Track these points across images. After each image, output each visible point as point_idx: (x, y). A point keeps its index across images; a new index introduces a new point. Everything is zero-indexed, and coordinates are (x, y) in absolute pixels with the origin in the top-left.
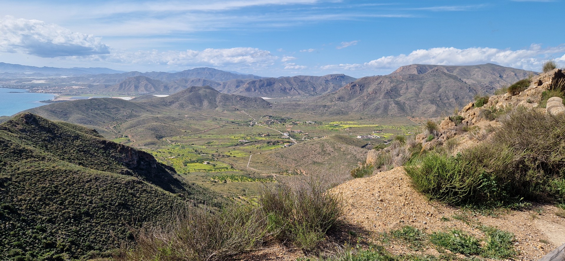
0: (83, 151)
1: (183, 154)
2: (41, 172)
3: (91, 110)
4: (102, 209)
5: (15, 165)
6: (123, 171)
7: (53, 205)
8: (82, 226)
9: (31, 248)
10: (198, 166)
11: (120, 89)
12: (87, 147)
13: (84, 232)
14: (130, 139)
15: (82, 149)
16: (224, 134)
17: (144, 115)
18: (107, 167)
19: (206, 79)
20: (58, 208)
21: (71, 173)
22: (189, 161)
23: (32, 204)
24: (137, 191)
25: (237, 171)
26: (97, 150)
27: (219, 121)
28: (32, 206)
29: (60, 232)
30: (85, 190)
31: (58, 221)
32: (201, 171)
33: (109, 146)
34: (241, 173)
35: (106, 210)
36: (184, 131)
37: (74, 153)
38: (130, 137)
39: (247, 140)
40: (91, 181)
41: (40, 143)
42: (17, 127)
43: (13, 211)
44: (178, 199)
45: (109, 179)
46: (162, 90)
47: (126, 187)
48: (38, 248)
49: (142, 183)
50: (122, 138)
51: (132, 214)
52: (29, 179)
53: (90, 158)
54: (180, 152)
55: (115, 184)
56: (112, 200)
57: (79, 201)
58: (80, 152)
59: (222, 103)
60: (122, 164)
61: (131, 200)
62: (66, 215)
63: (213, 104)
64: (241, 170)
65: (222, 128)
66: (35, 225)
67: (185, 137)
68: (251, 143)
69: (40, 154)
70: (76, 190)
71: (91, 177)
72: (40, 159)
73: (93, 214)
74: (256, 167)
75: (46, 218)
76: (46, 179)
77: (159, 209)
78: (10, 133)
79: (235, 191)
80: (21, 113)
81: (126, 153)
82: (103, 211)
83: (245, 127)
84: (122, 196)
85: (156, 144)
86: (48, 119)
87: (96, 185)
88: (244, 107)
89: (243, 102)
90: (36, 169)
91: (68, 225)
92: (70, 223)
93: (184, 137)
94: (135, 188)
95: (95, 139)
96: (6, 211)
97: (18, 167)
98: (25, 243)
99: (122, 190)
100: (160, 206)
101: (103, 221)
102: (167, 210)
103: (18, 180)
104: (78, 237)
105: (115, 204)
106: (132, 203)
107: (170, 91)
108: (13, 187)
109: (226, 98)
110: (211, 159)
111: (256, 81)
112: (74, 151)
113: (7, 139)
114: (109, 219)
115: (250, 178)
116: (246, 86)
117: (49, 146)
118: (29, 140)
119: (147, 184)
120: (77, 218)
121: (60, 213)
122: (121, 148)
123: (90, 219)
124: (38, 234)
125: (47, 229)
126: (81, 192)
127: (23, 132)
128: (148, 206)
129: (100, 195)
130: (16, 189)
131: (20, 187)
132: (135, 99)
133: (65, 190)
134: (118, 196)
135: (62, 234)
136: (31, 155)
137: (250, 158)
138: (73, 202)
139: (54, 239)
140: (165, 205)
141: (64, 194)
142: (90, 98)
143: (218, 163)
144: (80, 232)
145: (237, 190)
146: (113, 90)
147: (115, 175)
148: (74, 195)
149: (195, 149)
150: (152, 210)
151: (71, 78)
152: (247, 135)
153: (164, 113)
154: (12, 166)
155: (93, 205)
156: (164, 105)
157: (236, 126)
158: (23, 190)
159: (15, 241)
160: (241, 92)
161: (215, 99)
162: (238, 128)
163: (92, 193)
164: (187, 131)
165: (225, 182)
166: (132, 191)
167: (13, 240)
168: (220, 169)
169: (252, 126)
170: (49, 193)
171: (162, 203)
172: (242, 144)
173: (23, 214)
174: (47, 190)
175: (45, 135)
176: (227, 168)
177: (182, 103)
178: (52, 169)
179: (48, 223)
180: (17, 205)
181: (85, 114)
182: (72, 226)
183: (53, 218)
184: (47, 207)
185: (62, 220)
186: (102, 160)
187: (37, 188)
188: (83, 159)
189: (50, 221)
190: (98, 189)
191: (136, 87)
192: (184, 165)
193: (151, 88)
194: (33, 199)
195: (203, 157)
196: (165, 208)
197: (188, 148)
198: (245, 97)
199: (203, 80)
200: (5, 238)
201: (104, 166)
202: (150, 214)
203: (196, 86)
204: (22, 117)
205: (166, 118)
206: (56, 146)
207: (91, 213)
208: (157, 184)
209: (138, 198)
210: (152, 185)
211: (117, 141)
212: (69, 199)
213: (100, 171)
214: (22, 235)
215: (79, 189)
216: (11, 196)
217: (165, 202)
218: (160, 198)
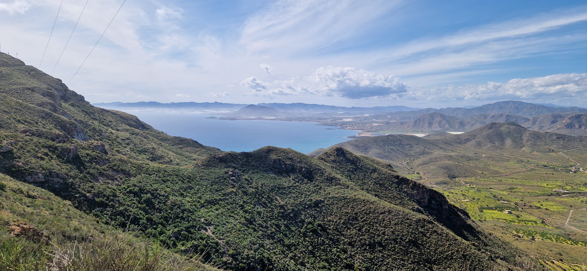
0: (379, 184)
1: (479, 198)
2: (345, 199)
3: (388, 146)
4: (394, 243)
5: (327, 190)
6: (414, 207)
7: (353, 230)
8: (376, 254)
9: (335, 264)
10: (496, 214)
11: (414, 126)
12: (383, 180)
13: (377, 261)
14: (422, 176)
15: (378, 181)
16: (532, 179)
17: (437, 153)
18: (399, 201)
19: (509, 114)
20: (357, 233)
21: (368, 203)
22: (486, 207)
23: (337, 225)
24: (427, 230)
25: (551, 228)
26: (391, 184)
27: (525, 164)
28: (338, 227)
29: (357, 256)
30: (379, 221)
31: (356, 245)
32: (500, 221)
33: (403, 181)
34: (557, 231)
35: (397, 244)
36: (481, 172)
37: (371, 185)
38: (422, 174)
39: (567, 190)
40: (384, 213)
41: (346, 173)
42: (330, 158)
43: (324, 229)
44: (471, 248)
45: (401, 214)
46: (456, 127)
47: (416, 225)
48: (340, 266)
49: (433, 223)
50: (414, 175)
51: (421, 254)
52: (336, 204)
53: (384, 191)
54: (475, 195)
55: (406, 220)
56: (403, 235)
57: (374, 230)
58: (377, 184)
59: (530, 142)
60: (414, 201)
61: (422, 238)
62: (363, 241)
63: (518, 143)
64: (556, 228)
65: (529, 173)
66: (339, 245)
67: (482, 179)
68: (572, 194)
69: (346, 183)
70: (372, 219)
71: (384, 209)
72: (345, 187)
73: (386, 245)
74: (579, 227)
75: (347, 241)
76: (348, 206)
77: (450, 255)
78: (325, 163)
79: (547, 253)
80: (333, 146)
81: (418, 190)
82: (394, 245)
83: (564, 173)
84: (412, 233)
85: (448, 184)
86: (352, 152)
87: (389, 218)
88: (563, 148)
89: (561, 142)
90: (342, 196)
91: (364, 251)
92: (366, 249)
93: (480, 179)
94: (426, 227)
95: (390, 173)
96: (319, 228)
97: (329, 192)
98: (331, 260)
99: (412, 227)
100: (451, 252)
101: (393, 255)
102: (459, 258)
103: (328, 203)
104: (372, 265)
105: (406, 239)
106: (422, 242)
107: (465, 128)
108: (325, 209)
109: (537, 136)
110: (514, 208)
111: (582, 115)
112: (372, 183)
113: (323, 167)
114: (400, 253)
115: (570, 239)
116: (566, 121)
117: (352, 176)
118: (338, 170)
119: (438, 225)
120: (372, 246)
121: (358, 239)
122: (412, 185)
123: (383, 250)
124: (341, 253)
125: (347, 250)
126: (376, 223)
127: (334, 162)
128: (438, 248)
129: (392, 228)
130: (327, 210)
131: (330, 209)
132: (428, 135)
133: (363, 218)
134: (408, 232)
135: (359, 258)
136: (339, 183)
137: (571, 213)
138: (369, 230)
139: (352, 261)
140: (457, 252)
141: (363, 222)
142: (387, 134)
143: (523, 214)
144: (374, 261)
145: (550, 252)
146: (408, 127)
147: (407, 211)
148: (369, 223)
149: (494, 194)
150: (442, 254)
151: (373, 116)
152: (567, 184)
153: (458, 151)
154: (325, 191)
155: (386, 237)
156: (459, 143)
157: (550, 171)
158: (332, 212)
159: (324, 256)
160: (559, 128)
161: (521, 137)
162: (552, 174)
163: (385, 224)
164: (484, 173)
165: (533, 239)
166: (422, 230)
167: (323, 255)
168: (527, 222)
169: (575, 172)
170: (351, 218)
171: (453, 248)
172: (558, 194)
173: (331, 233)
174: (349, 215)
175: (350, 167)
176: (536, 222)
177: (479, 141)
178: (354, 197)
179: (349, 246)
180: (327, 224)
181: (382, 150)
182: (367, 253)
183: (352, 242)
184: (349, 231)
185: (359, 245)
186: (395, 194)
187: (342, 213)
188: (379, 191)
189: (350, 244)
190: (390, 222)
191: (430, 124)
192: (480, 211)
193: (445, 125)
194: (338, 221)
195: (503, 204)
196: (457, 255)
197: (485, 192)
198: (564, 136)
199: (506, 116)
200: (317, 251)
201: (397, 200)
202: (440, 258)
203: (497, 122)
204: (334, 150)
205: (460, 157)
206: (357, 177)
207: (384, 244)
208: (448, 227)
209: (429, 238)
210: (444, 228)
211: (409, 177)
212: (366, 227)
213: (393, 205)
214: (329, 252)
215: (374, 219)
216: (323, 216)
217: (457, 249)
218: (451, 243)
